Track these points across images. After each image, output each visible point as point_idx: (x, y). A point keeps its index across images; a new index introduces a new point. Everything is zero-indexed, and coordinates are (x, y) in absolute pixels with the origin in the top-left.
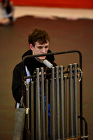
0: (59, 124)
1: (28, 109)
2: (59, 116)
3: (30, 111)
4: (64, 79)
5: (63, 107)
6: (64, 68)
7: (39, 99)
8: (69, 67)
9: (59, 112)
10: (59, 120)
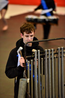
0: (50, 90)
1: (28, 79)
2: (50, 84)
3: (30, 80)
4: (54, 58)
5: (53, 78)
6: (54, 50)
7: (36, 73)
8: (58, 49)
9: (50, 81)
10: (50, 87)
